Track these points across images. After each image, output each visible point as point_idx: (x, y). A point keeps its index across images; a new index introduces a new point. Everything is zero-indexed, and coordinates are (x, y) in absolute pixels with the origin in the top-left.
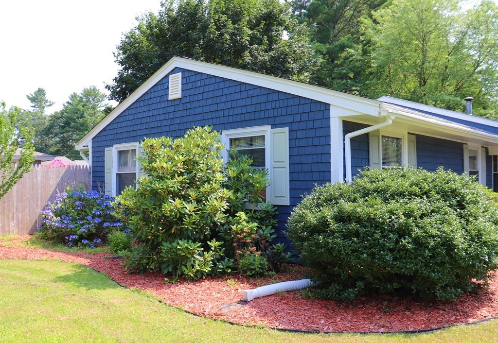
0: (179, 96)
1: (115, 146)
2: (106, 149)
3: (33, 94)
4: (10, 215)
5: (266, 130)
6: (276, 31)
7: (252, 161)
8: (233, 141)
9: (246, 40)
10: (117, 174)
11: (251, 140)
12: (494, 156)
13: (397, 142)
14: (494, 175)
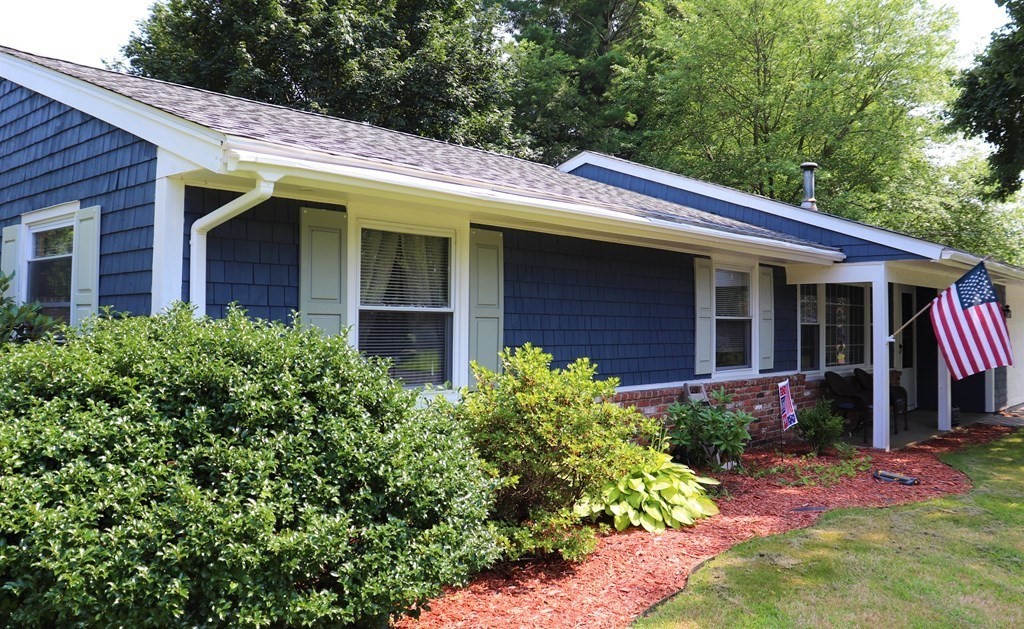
12: (802, 286)
13: (444, 245)
14: (802, 326)
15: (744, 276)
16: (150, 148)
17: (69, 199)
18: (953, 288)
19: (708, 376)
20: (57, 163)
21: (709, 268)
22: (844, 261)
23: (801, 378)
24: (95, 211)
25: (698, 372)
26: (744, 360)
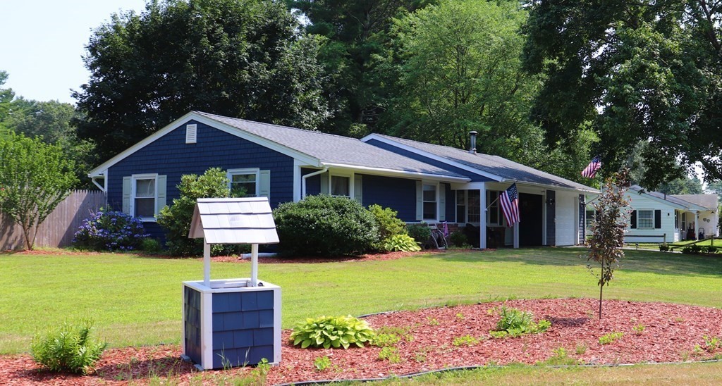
0: (195, 141)
1: (133, 176)
2: (124, 178)
4: (44, 232)
5: (256, 171)
6: (280, 46)
7: (246, 190)
8: (235, 178)
9: (244, 55)
10: (135, 199)
11: (247, 176)
12: (458, 191)
13: (347, 180)
14: (458, 206)
15: (434, 187)
16: (292, 159)
17: (252, 167)
18: (506, 192)
19: (419, 221)
20: (245, 157)
21: (421, 184)
22: (471, 182)
23: (456, 225)
24: (267, 171)
25: (416, 220)
26: (433, 217)
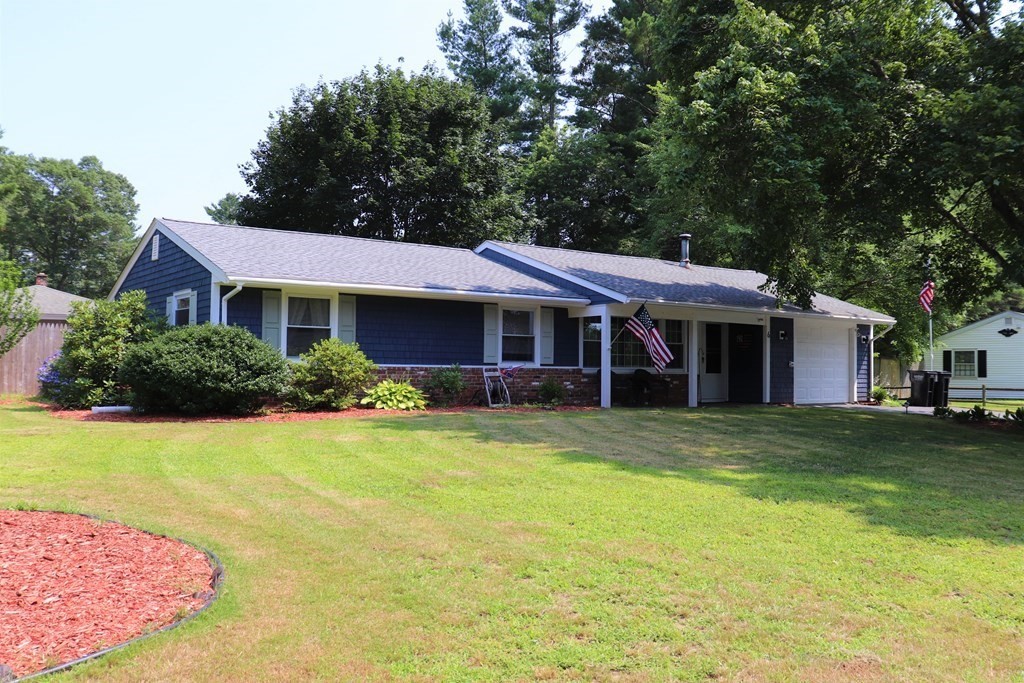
0: (157, 258)
3: (216, 204)
8: (179, 303)
12: (584, 319)
13: (327, 301)
14: (585, 343)
15: (529, 313)
16: (210, 272)
17: (187, 288)
18: (634, 318)
19: (495, 364)
20: (184, 274)
21: (496, 310)
22: (591, 305)
24: (195, 292)
25: (485, 361)
26: (527, 358)
